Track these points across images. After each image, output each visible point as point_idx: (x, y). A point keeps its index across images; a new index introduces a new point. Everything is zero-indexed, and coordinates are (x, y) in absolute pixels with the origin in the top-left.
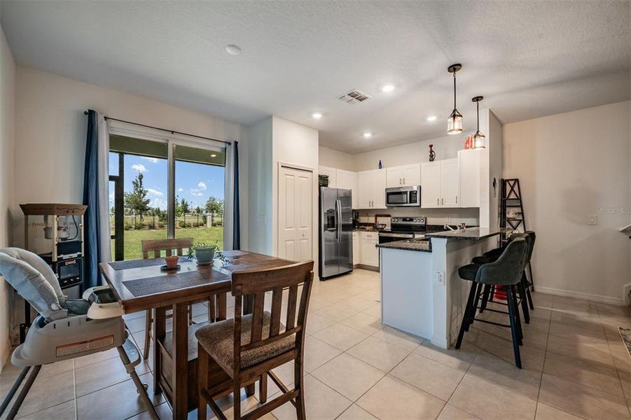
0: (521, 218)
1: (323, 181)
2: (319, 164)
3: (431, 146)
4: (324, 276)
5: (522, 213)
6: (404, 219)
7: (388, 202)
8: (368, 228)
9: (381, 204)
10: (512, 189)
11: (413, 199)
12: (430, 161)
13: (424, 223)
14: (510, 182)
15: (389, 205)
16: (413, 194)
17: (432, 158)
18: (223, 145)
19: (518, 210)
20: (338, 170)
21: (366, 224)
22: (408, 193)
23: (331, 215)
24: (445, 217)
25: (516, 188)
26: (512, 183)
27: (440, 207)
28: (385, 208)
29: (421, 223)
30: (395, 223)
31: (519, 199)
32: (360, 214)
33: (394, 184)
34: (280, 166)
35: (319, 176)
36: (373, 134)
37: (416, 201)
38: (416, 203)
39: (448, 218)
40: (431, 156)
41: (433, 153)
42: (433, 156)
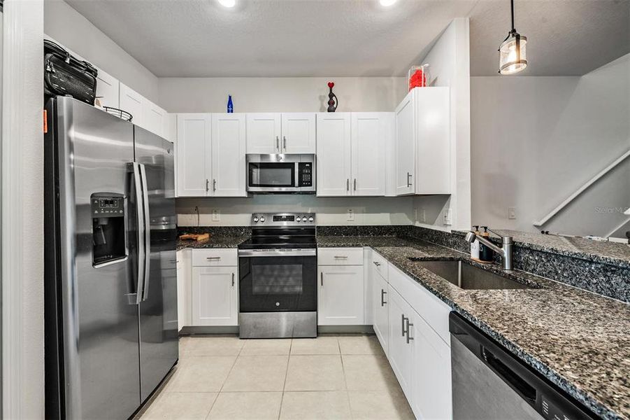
3: (331, 85)
6: (277, 217)
7: (250, 182)
8: (201, 238)
9: (234, 187)
11: (305, 178)
12: (329, 111)
15: (251, 189)
16: (304, 168)
17: (332, 107)
22: (297, 166)
27: (349, 195)
28: (244, 194)
29: (307, 224)
37: (311, 182)
38: (311, 185)
39: (349, 214)
40: (331, 103)
41: (334, 98)
42: (334, 103)
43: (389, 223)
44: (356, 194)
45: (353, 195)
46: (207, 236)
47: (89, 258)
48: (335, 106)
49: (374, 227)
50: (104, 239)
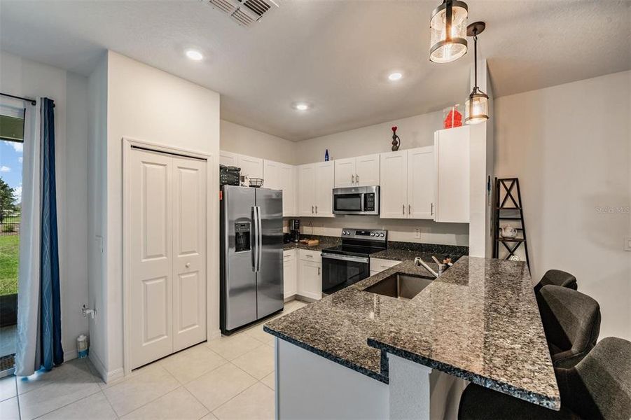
0: (520, 236)
1: (230, 176)
2: (221, 148)
3: (394, 129)
4: (229, 328)
5: (523, 230)
6: (359, 232)
7: (336, 208)
8: (311, 242)
9: (327, 212)
10: (509, 194)
11: (369, 204)
12: (393, 150)
13: (384, 239)
14: (506, 183)
15: (337, 212)
16: (369, 198)
17: (395, 147)
18: (20, 105)
19: (518, 224)
20: (266, 162)
21: (310, 237)
22: (363, 196)
23: (241, 230)
24: (412, 231)
25: (514, 192)
26: (508, 184)
27: (405, 218)
28: (333, 216)
29: (379, 239)
30: (346, 236)
31: (519, 208)
32: (301, 223)
33: (345, 183)
34: (127, 146)
35: (221, 168)
36: (311, 106)
37: (374, 207)
38: (374, 210)
39: (416, 233)
40: (395, 143)
41: (397, 139)
42: (397, 143)
43: (455, 244)
44: (411, 217)
45: (408, 218)
46: (317, 241)
47: (234, 249)
48: (398, 145)
49: (438, 245)
50: (242, 241)
